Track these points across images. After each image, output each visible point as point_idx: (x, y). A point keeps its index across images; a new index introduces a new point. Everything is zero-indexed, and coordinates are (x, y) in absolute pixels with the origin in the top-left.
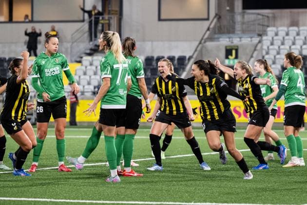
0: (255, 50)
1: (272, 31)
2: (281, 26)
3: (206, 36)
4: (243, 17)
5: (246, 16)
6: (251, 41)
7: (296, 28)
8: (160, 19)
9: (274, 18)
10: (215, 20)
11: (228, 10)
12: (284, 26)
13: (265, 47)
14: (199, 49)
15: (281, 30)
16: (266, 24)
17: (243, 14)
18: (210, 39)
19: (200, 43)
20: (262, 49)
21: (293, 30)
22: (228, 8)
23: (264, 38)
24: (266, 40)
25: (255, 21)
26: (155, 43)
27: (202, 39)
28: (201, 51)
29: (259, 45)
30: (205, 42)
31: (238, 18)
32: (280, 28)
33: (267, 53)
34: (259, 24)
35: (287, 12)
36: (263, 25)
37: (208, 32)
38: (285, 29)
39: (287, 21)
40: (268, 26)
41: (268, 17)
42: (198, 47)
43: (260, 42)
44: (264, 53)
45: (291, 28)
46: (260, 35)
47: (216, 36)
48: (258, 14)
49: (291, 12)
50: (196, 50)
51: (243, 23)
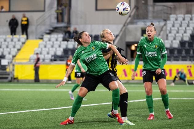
0: (162, 30)
1: (173, 17)
2: (180, 14)
3: (128, 21)
4: (154, 8)
5: (156, 7)
6: (159, 24)
7: (190, 16)
8: (97, 10)
9: (175, 8)
10: (135, 10)
11: (143, 4)
12: (181, 13)
13: (169, 28)
14: (123, 30)
15: (180, 17)
16: (169, 12)
17: (153, 6)
18: (131, 23)
19: (124, 26)
20: (166, 29)
21: (188, 17)
22: (143, 2)
23: (168, 22)
24: (169, 24)
25: (162, 10)
26: (93, 26)
27: (126, 23)
28: (125, 31)
29: (165, 27)
30: (128, 25)
31: (150, 9)
32: (179, 16)
33: (170, 32)
34: (164, 13)
35: (183, 4)
36: (167, 14)
37: (130, 19)
38: (183, 16)
39: (183, 10)
40: (171, 14)
41: (171, 8)
42: (122, 28)
43: (165, 25)
44: (168, 32)
45: (186, 16)
46: (165, 20)
47: (135, 21)
48: (164, 6)
49: (186, 4)
50: (121, 31)
51: (153, 12)
